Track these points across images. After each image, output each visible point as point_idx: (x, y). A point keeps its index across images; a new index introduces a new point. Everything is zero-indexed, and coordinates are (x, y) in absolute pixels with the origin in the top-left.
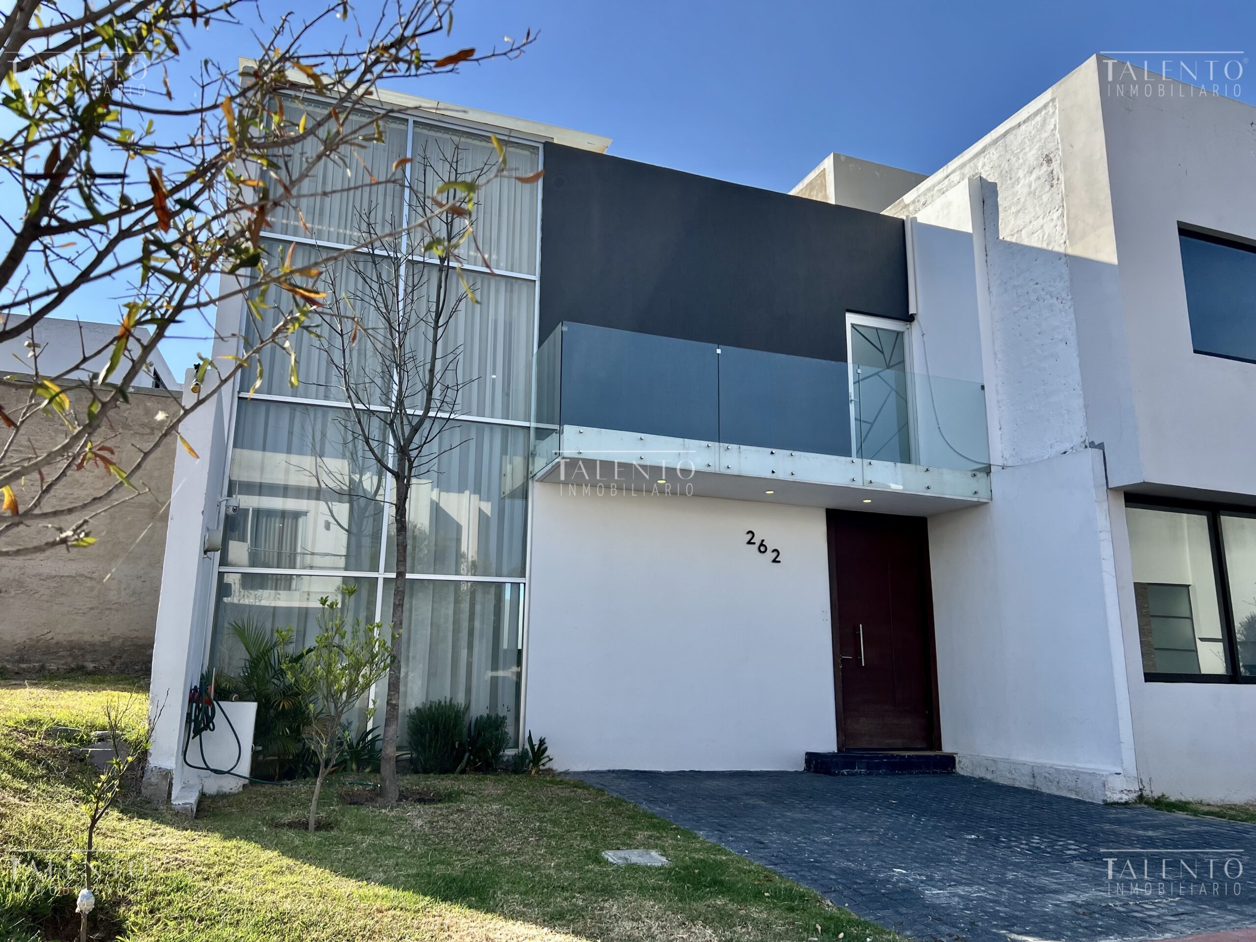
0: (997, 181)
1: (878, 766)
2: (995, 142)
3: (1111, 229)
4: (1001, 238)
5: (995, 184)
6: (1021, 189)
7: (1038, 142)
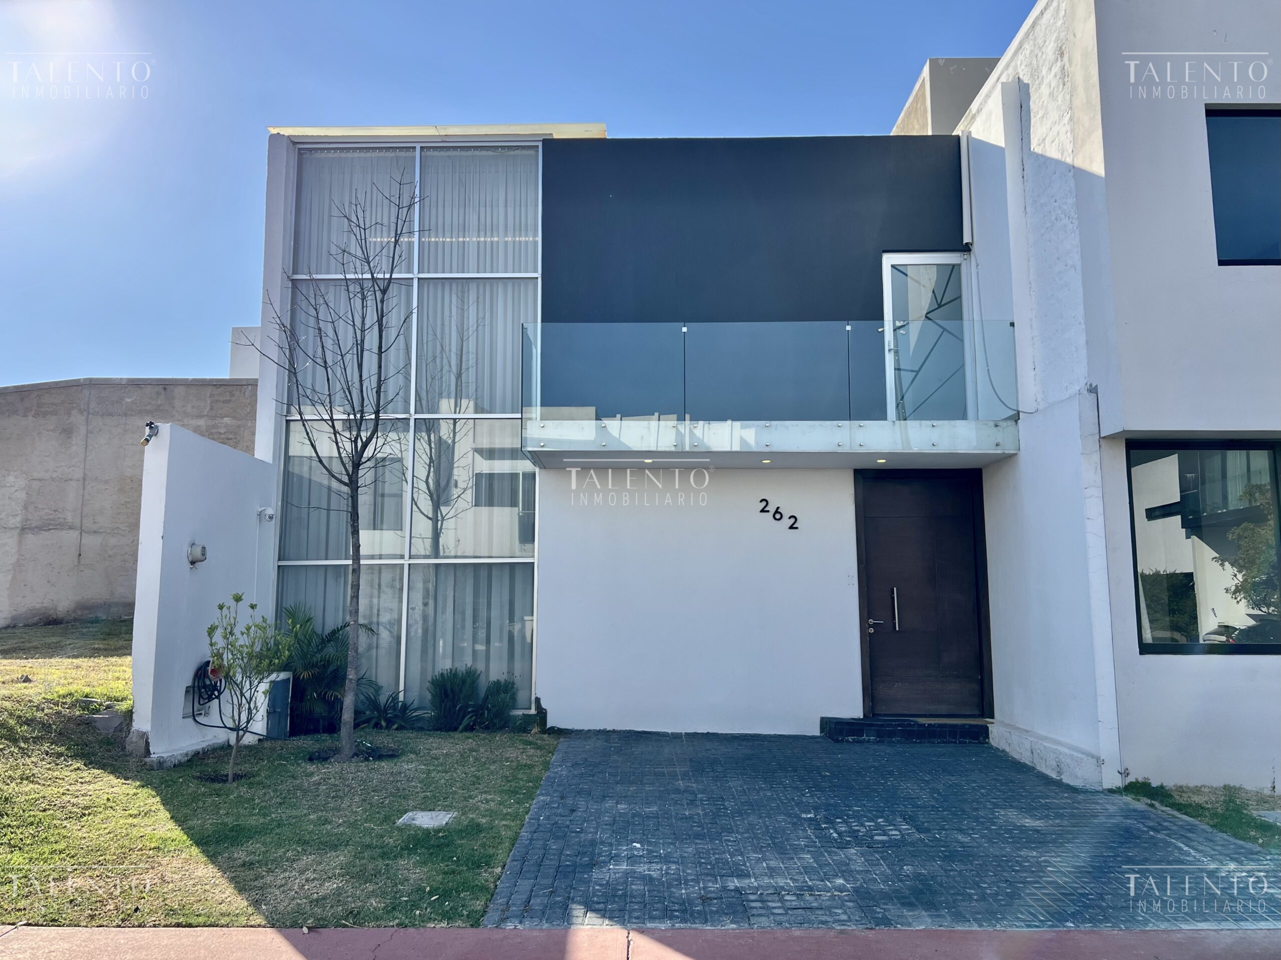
0: (1029, 82)
1: (892, 734)
2: (1027, 35)
3: (1099, 133)
4: (1032, 149)
5: (1028, 85)
6: (1045, 90)
7: (1055, 31)
